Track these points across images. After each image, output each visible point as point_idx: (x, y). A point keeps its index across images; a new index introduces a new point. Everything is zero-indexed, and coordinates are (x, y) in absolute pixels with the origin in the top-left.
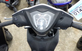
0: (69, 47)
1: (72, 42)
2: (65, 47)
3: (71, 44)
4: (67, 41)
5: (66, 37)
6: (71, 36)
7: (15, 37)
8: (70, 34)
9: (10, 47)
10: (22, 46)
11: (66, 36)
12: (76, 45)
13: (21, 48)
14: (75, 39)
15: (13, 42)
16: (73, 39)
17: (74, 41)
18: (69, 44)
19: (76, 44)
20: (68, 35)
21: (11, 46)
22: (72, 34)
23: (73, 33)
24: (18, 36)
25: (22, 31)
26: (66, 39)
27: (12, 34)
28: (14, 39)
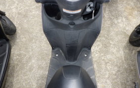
0: (116, 43)
1: (121, 34)
2: (109, 43)
3: (120, 38)
4: (112, 33)
5: (112, 26)
6: (121, 25)
7: (21, 28)
8: (120, 21)
9: (13, 46)
10: (36, 43)
11: (112, 24)
12: (127, 39)
13: (34, 47)
14: (127, 28)
15: (17, 37)
16: (124, 29)
17: (125, 33)
18: (116, 38)
19: (129, 37)
20: (116, 22)
21: (16, 43)
22: (122, 21)
23: (124, 20)
24: (26, 26)
25: (32, 17)
26: (111, 29)
27: (15, 23)
28: (19, 32)
